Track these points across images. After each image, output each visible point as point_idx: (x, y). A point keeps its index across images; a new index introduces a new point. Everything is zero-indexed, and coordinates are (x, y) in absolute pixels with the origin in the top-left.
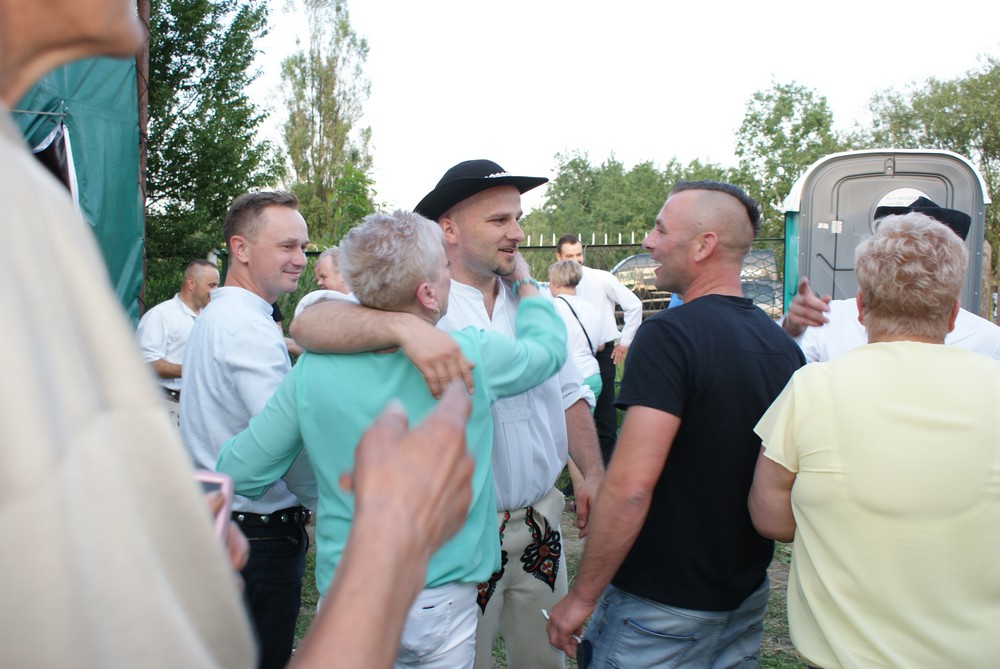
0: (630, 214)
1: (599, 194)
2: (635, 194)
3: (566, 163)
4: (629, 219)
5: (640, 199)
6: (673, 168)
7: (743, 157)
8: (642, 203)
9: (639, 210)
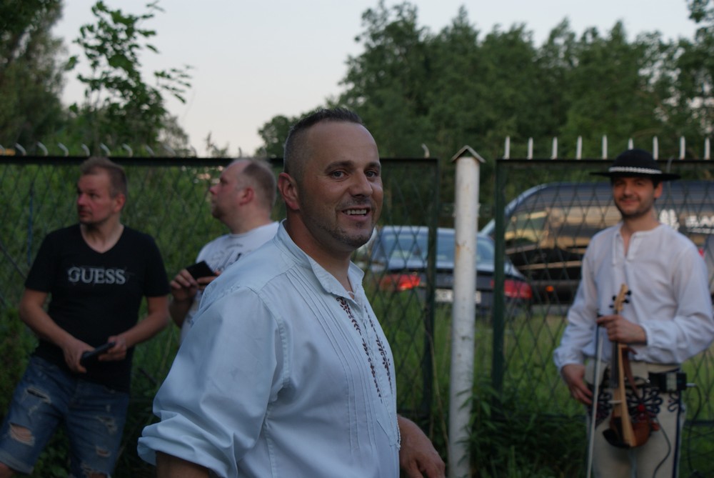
0: (492, 115)
1: (441, 82)
2: (501, 83)
3: (382, 28)
4: (490, 125)
5: (508, 92)
6: (560, 41)
7: (703, 24)
8: (512, 97)
9: (508, 111)
